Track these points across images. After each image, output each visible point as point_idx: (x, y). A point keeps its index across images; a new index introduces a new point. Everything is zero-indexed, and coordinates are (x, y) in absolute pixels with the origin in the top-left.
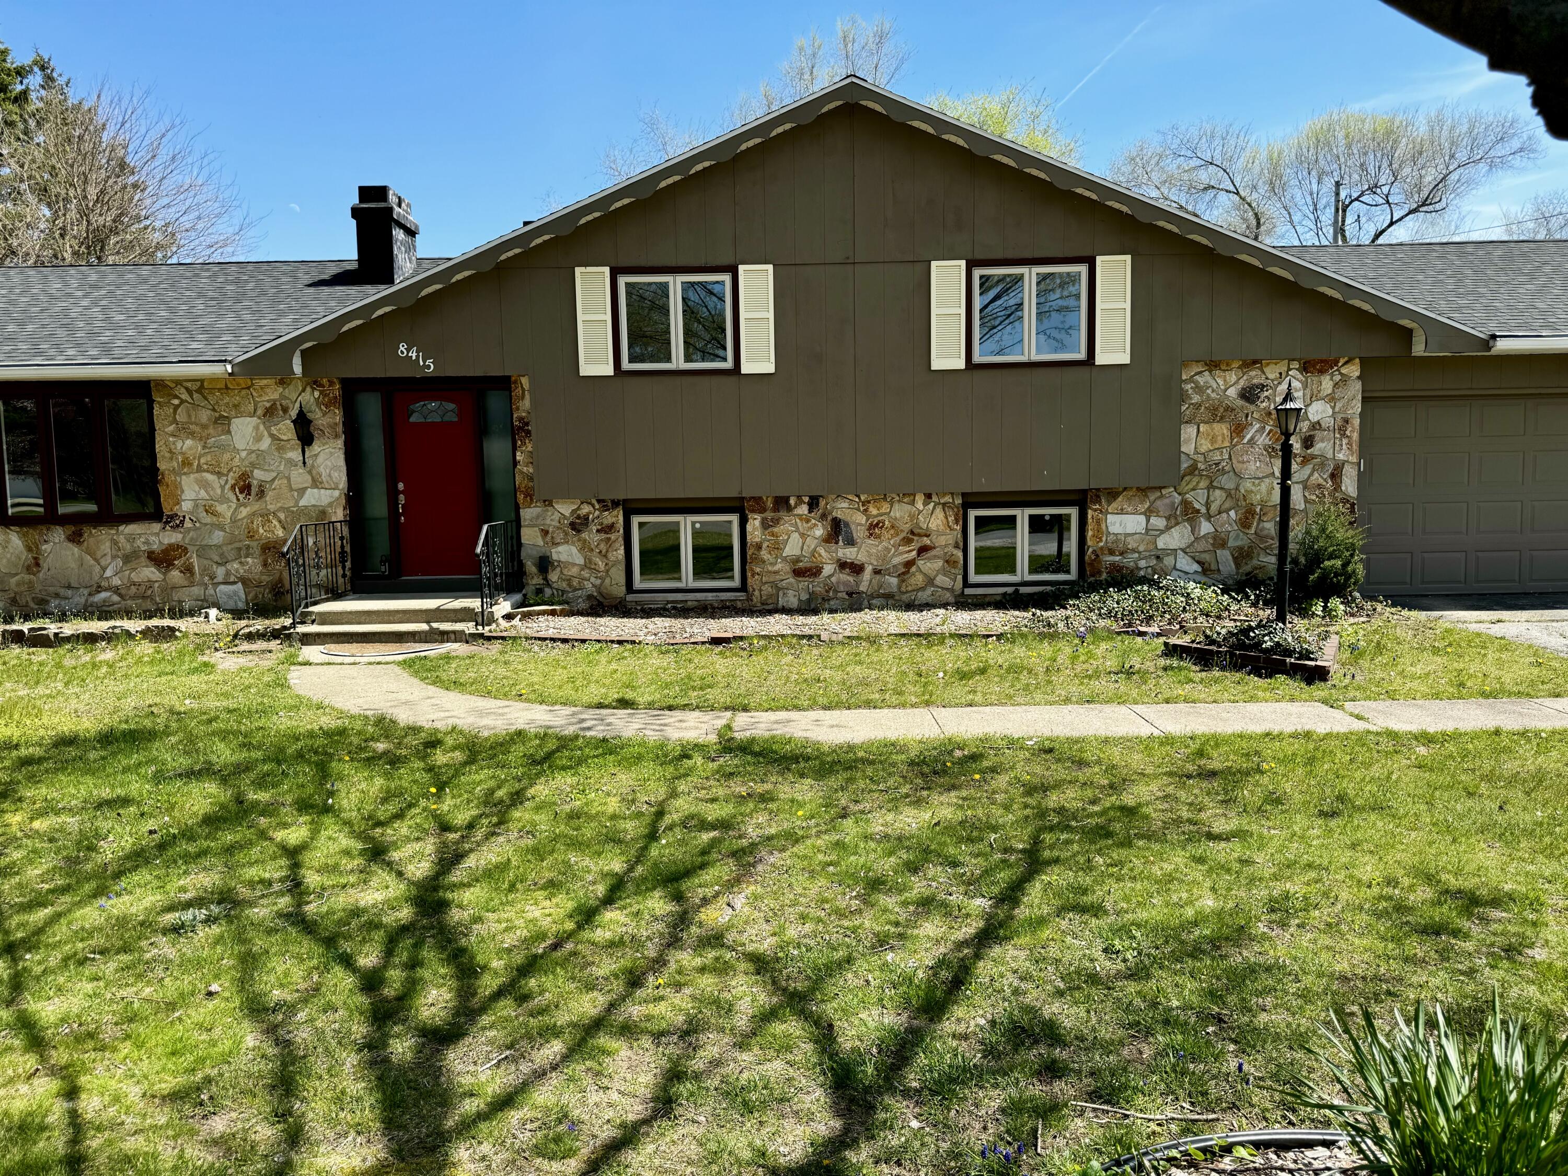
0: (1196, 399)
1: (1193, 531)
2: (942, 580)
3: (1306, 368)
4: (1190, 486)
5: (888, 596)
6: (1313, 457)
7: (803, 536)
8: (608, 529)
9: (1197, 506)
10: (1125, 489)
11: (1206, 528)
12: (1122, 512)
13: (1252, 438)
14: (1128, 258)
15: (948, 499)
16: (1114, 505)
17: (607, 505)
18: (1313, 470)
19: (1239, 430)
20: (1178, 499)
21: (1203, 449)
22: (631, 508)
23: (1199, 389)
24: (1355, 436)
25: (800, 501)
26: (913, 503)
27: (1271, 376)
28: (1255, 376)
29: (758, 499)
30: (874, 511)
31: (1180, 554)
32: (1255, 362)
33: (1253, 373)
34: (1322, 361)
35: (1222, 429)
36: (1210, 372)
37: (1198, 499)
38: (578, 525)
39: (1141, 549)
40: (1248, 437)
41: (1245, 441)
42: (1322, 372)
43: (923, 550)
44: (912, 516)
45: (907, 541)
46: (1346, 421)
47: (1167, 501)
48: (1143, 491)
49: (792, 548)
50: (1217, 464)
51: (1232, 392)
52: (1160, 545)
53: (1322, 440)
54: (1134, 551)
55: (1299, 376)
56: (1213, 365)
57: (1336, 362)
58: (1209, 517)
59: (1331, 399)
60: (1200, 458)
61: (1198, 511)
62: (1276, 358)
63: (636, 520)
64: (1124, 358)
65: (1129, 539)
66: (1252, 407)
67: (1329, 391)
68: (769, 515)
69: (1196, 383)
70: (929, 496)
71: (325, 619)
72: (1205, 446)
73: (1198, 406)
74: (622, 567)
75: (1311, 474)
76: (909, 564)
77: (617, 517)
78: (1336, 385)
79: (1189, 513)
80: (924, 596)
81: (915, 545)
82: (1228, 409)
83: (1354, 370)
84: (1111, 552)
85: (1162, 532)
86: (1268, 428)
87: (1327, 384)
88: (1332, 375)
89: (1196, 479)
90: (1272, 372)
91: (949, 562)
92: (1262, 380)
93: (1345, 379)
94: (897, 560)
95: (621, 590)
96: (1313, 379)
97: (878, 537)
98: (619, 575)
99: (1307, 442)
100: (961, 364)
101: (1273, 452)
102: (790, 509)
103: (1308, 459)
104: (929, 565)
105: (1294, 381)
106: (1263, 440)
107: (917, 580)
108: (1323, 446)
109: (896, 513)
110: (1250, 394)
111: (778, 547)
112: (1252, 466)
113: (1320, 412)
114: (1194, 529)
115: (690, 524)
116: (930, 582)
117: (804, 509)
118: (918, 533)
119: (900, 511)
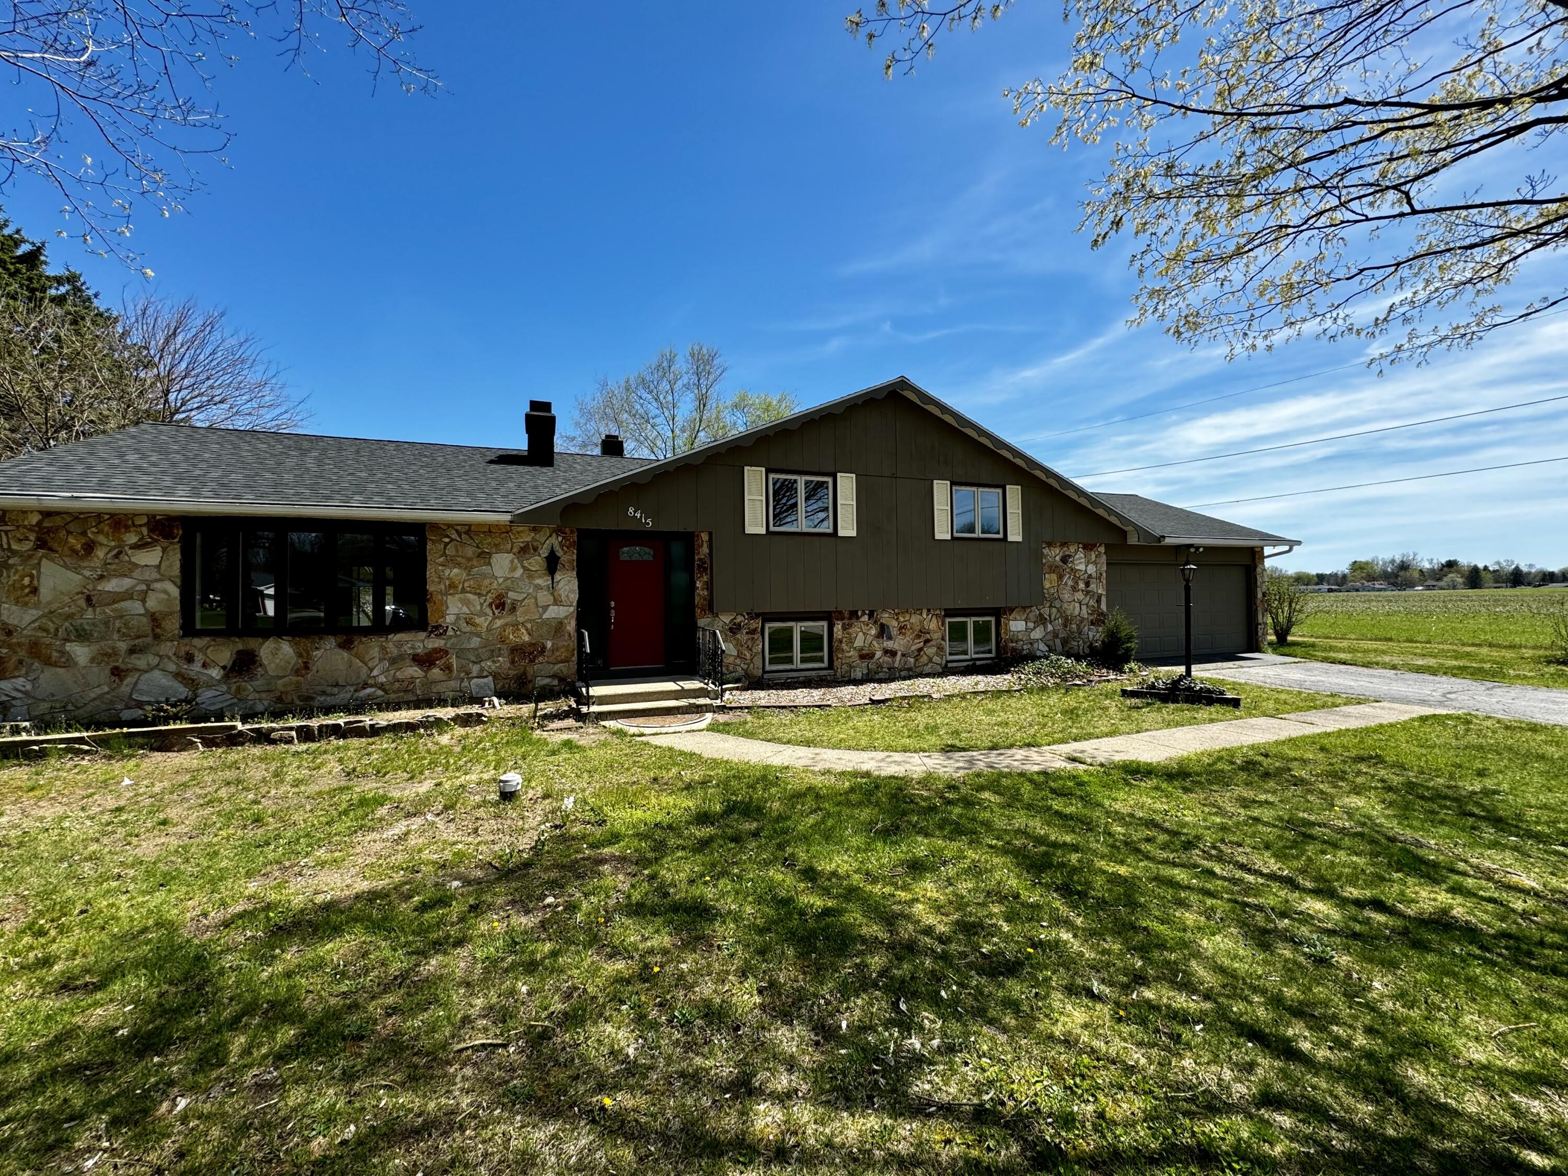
0: (1044, 561)
1: (1045, 630)
2: (935, 659)
3: (1085, 548)
4: (1042, 606)
6: (1090, 592)
7: (865, 634)
8: (752, 632)
9: (1046, 616)
10: (1016, 607)
11: (1049, 628)
12: (1015, 620)
13: (1066, 582)
14: (1019, 487)
15: (937, 612)
16: (1012, 616)
17: (753, 616)
18: (1089, 598)
19: (1060, 577)
20: (1038, 612)
22: (768, 617)
23: (1045, 556)
24: (1105, 582)
25: (864, 613)
26: (921, 614)
27: (1072, 551)
28: (1066, 551)
29: (839, 612)
30: (902, 619)
31: (1040, 642)
32: (1066, 544)
33: (1065, 549)
34: (1091, 545)
35: (1055, 577)
36: (1050, 547)
37: (1046, 613)
38: (734, 629)
39: (1024, 639)
41: (1064, 583)
42: (1090, 550)
43: (926, 642)
44: (921, 622)
45: (918, 637)
46: (1101, 574)
47: (1033, 614)
48: (1023, 608)
49: (859, 643)
50: (1053, 595)
51: (1058, 558)
52: (1032, 637)
53: (1093, 584)
54: (1021, 640)
55: (1082, 552)
56: (1051, 544)
57: (1096, 545)
58: (1051, 622)
59: (1094, 563)
60: (1046, 592)
61: (1046, 619)
62: (1074, 542)
63: (768, 626)
64: (1019, 539)
65: (1019, 634)
66: (1065, 566)
67: (1094, 559)
68: (846, 621)
69: (1045, 553)
70: (929, 610)
72: (1048, 586)
73: (1045, 565)
74: (759, 656)
75: (1089, 601)
76: (920, 650)
77: (757, 624)
78: (1096, 557)
79: (1043, 620)
80: (927, 669)
81: (922, 639)
82: (1057, 567)
83: (1102, 549)
84: (1011, 642)
85: (1032, 630)
86: (1072, 577)
87: (1092, 556)
88: (1094, 551)
89: (1044, 602)
90: (1073, 549)
91: (940, 648)
92: (1068, 553)
93: (1100, 554)
94: (913, 648)
95: (758, 672)
96: (1087, 553)
97: (904, 634)
98: (757, 662)
99: (1087, 584)
100: (948, 537)
101: (1074, 589)
102: (858, 618)
103: (1088, 593)
104: (930, 651)
105: (1080, 555)
106: (1070, 583)
107: (924, 659)
108: (1093, 587)
109: (913, 620)
110: (1065, 560)
111: (851, 641)
112: (1066, 596)
113: (1091, 569)
114: (1045, 628)
115: (798, 628)
116: (930, 660)
117: (866, 618)
118: (922, 632)
119: (915, 619)
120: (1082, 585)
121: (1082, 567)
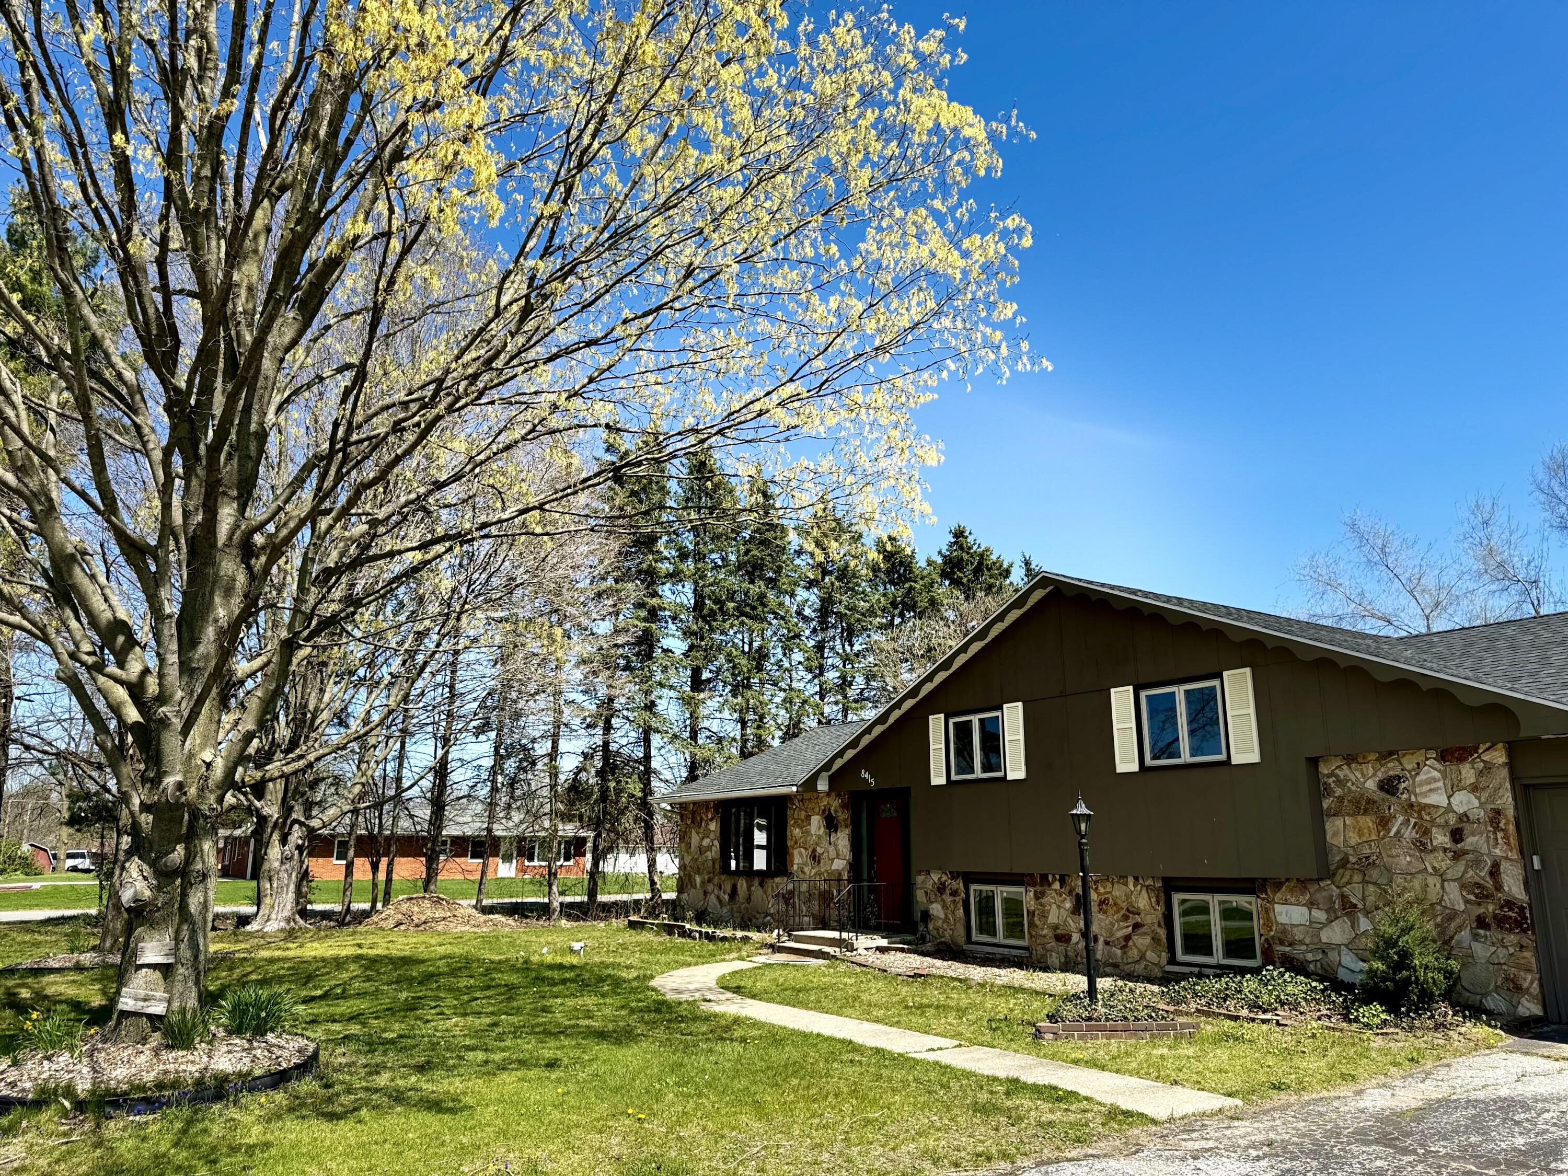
0: (1339, 792)
1: (1353, 927)
2: (1150, 955)
3: (1443, 757)
4: (1345, 880)
5: (1115, 966)
6: (1465, 852)
7: (1059, 907)
8: (954, 893)
9: (1354, 901)
10: (1288, 880)
11: (1364, 924)
12: (1286, 902)
13: (1398, 832)
14: (1247, 671)
15: (1149, 882)
16: (1279, 895)
17: (954, 876)
18: (1467, 867)
19: (1384, 823)
20: (1335, 891)
21: (1353, 842)
22: (969, 878)
23: (1340, 782)
24: (1512, 828)
25: (1054, 879)
26: (1126, 884)
27: (1409, 767)
28: (1392, 768)
29: (1032, 875)
30: (1102, 890)
31: (1344, 950)
32: (1391, 753)
33: (1391, 765)
34: (1460, 749)
35: (1367, 822)
36: (1349, 765)
37: (1355, 894)
38: (941, 888)
39: (1307, 941)
40: (1394, 830)
41: (1392, 834)
42: (1461, 760)
43: (1136, 926)
44: (1128, 896)
45: (1125, 918)
46: (1498, 812)
47: (1325, 894)
48: (1303, 883)
49: (1052, 919)
50: (1367, 858)
51: (1371, 784)
52: (1324, 939)
53: (1473, 834)
54: (1301, 942)
55: (1437, 765)
56: (1351, 759)
57: (1476, 750)
58: (1367, 913)
59: (1474, 788)
60: (1351, 851)
61: (1355, 906)
62: (1414, 748)
63: (973, 887)
64: (1254, 757)
65: (1295, 930)
66: (1393, 799)
67: (1473, 780)
68: (1039, 888)
69: (1337, 776)
70: (1136, 879)
71: (798, 939)
72: (1354, 839)
73: (1341, 799)
74: (963, 922)
75: (1465, 872)
76: (1127, 938)
77: (959, 885)
78: (1480, 773)
79: (1348, 909)
80: (1139, 968)
81: (1131, 922)
82: (1370, 801)
83: (1498, 756)
84: (1282, 943)
85: (1325, 925)
86: (1413, 821)
87: (1468, 773)
88: (1473, 762)
89: (1348, 873)
90: (1409, 763)
91: (1156, 939)
92: (1398, 772)
93: (1488, 767)
94: (1120, 934)
95: (961, 940)
96: (1451, 768)
97: (1105, 912)
98: (961, 931)
99: (1457, 835)
100: (1135, 767)
101: (1422, 846)
102: (1050, 885)
103: (1457, 856)
104: (1142, 941)
105: (1431, 771)
106: (1409, 833)
107: (1134, 953)
108: (1470, 841)
109: (1116, 893)
110: (1389, 786)
111: (1044, 915)
112: (1404, 860)
113: (1464, 802)
114: (1354, 925)
115: (1000, 892)
116: (1143, 957)
117: (1057, 885)
118: (1132, 911)
119: (1118, 891)
120: (1441, 838)
121: (1439, 799)
